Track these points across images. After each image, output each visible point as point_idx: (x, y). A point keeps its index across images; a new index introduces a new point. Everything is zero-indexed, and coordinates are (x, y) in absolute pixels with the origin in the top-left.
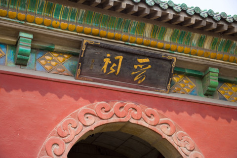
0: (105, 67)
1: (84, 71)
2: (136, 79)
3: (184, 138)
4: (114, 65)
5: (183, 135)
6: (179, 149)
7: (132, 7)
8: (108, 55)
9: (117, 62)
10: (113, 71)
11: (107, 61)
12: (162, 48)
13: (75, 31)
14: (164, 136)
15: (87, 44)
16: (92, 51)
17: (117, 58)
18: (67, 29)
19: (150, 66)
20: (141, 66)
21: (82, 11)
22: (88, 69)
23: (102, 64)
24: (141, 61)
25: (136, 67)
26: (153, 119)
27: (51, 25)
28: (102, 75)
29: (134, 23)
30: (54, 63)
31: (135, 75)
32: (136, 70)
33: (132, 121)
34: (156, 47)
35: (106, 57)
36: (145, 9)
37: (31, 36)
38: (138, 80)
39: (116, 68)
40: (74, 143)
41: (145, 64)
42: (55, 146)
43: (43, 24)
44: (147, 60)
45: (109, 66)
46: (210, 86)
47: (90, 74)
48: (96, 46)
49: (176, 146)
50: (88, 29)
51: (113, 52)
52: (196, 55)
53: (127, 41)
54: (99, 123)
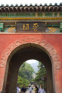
0: (24, 28)
1: (18, 30)
2: (34, 30)
3: (50, 46)
4: (26, 27)
5: (49, 45)
6: (47, 50)
7: (28, 8)
8: (24, 24)
9: (27, 26)
10: (26, 29)
11: (24, 26)
12: (42, 19)
13: (14, 19)
14: (42, 46)
15: (17, 23)
16: (19, 24)
17: (27, 25)
18: (12, 20)
19: (38, 26)
20: (35, 26)
21: (15, 14)
22: (19, 30)
23: (23, 27)
24: (34, 24)
25: (33, 27)
26: (39, 41)
27: (7, 19)
28: (23, 31)
29: (31, 14)
30: (11, 30)
31: (34, 29)
32: (34, 28)
33: (32, 43)
34: (40, 19)
35: (23, 25)
36: (32, 8)
37: (3, 24)
38: (35, 31)
39: (27, 28)
40: (12, 50)
41: (36, 25)
42: (7, 52)
43: (5, 19)
44: (37, 24)
45: (25, 28)
46: (61, 29)
47: (20, 31)
48: (19, 23)
49: (46, 49)
50: (17, 18)
51: (25, 23)
52: (55, 19)
53: (30, 19)
54: (21, 44)
